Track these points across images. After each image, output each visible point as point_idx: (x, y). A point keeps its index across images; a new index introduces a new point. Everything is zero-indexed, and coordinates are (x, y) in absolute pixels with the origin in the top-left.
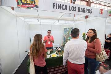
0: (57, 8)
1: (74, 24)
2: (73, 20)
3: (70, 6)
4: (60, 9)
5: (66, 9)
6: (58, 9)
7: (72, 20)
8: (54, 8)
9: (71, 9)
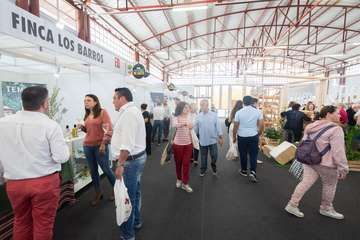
0: (24, 30)
1: (57, 76)
2: (55, 64)
3: (59, 36)
4: (35, 35)
5: (50, 38)
6: (30, 33)
7: (52, 64)
8: (15, 26)
9: (62, 43)
